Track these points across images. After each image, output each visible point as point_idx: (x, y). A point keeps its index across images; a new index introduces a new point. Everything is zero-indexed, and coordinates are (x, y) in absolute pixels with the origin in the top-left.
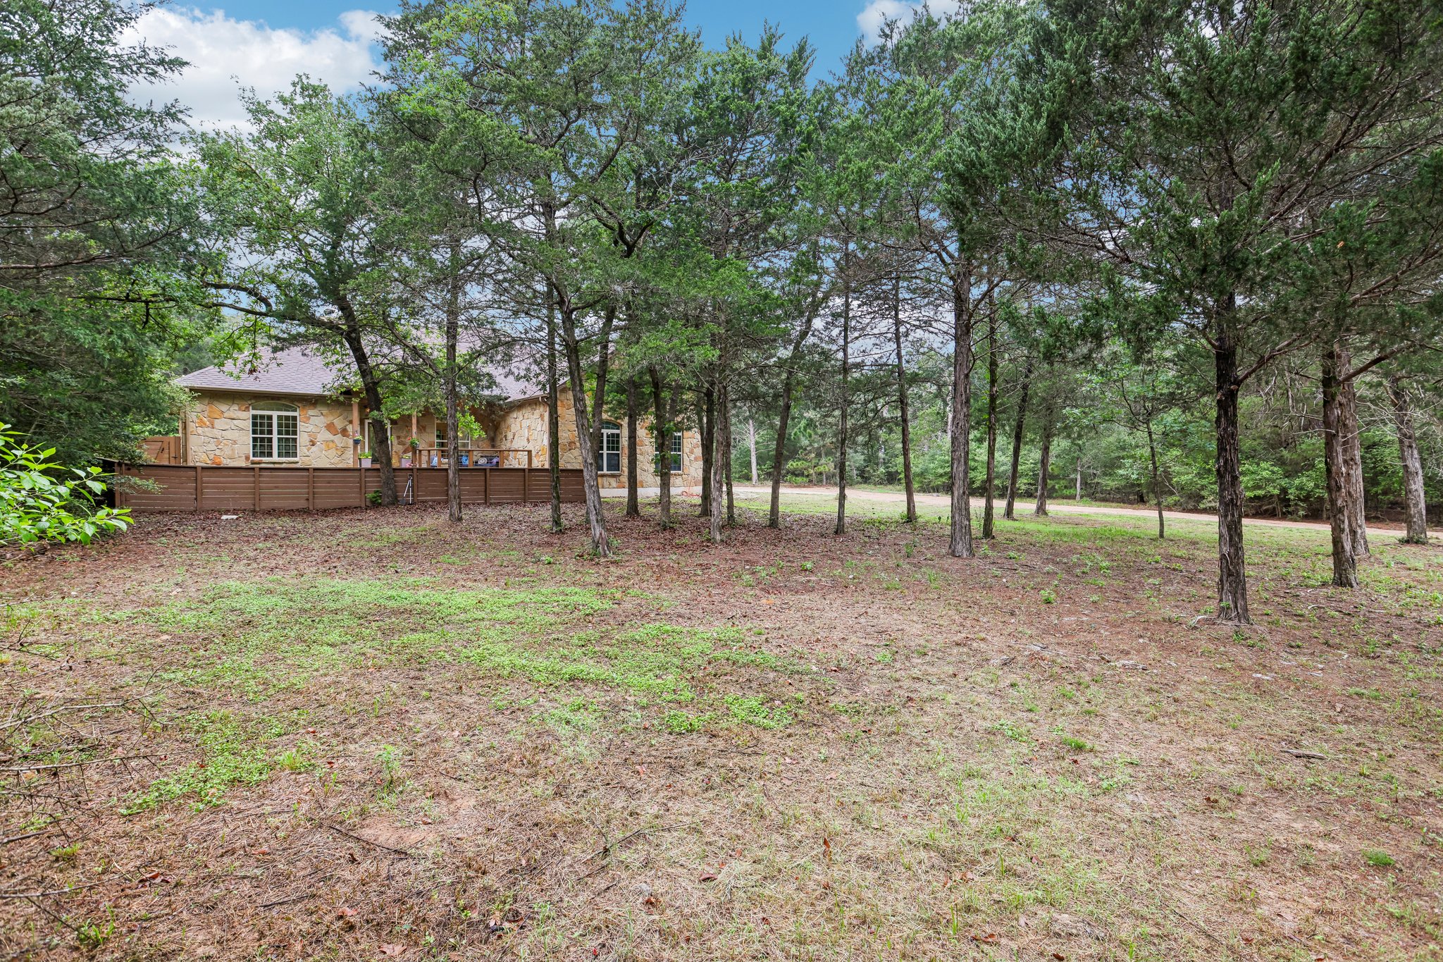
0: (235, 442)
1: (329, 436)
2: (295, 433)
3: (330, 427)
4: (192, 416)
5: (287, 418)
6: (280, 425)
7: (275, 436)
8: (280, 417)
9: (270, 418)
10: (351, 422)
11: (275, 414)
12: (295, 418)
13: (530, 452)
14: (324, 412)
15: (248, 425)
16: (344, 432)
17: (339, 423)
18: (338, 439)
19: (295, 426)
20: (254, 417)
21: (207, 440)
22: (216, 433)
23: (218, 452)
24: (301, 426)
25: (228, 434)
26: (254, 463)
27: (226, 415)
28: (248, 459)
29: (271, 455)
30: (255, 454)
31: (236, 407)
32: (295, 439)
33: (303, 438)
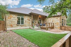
0: (15, 22)
2: (23, 20)
3: (28, 19)
4: (7, 17)
6: (21, 19)
9: (20, 18)
10: (30, 19)
11: (21, 17)
12: (23, 18)
13: (53, 23)
15: (17, 19)
18: (29, 21)
19: (23, 19)
20: (18, 17)
21: (10, 21)
22: (12, 20)
23: (12, 24)
25: (13, 20)
26: (17, 25)
27: (13, 17)
28: (16, 25)
29: (20, 24)
30: (18, 24)
31: (15, 15)
32: (23, 21)
33: (24, 21)
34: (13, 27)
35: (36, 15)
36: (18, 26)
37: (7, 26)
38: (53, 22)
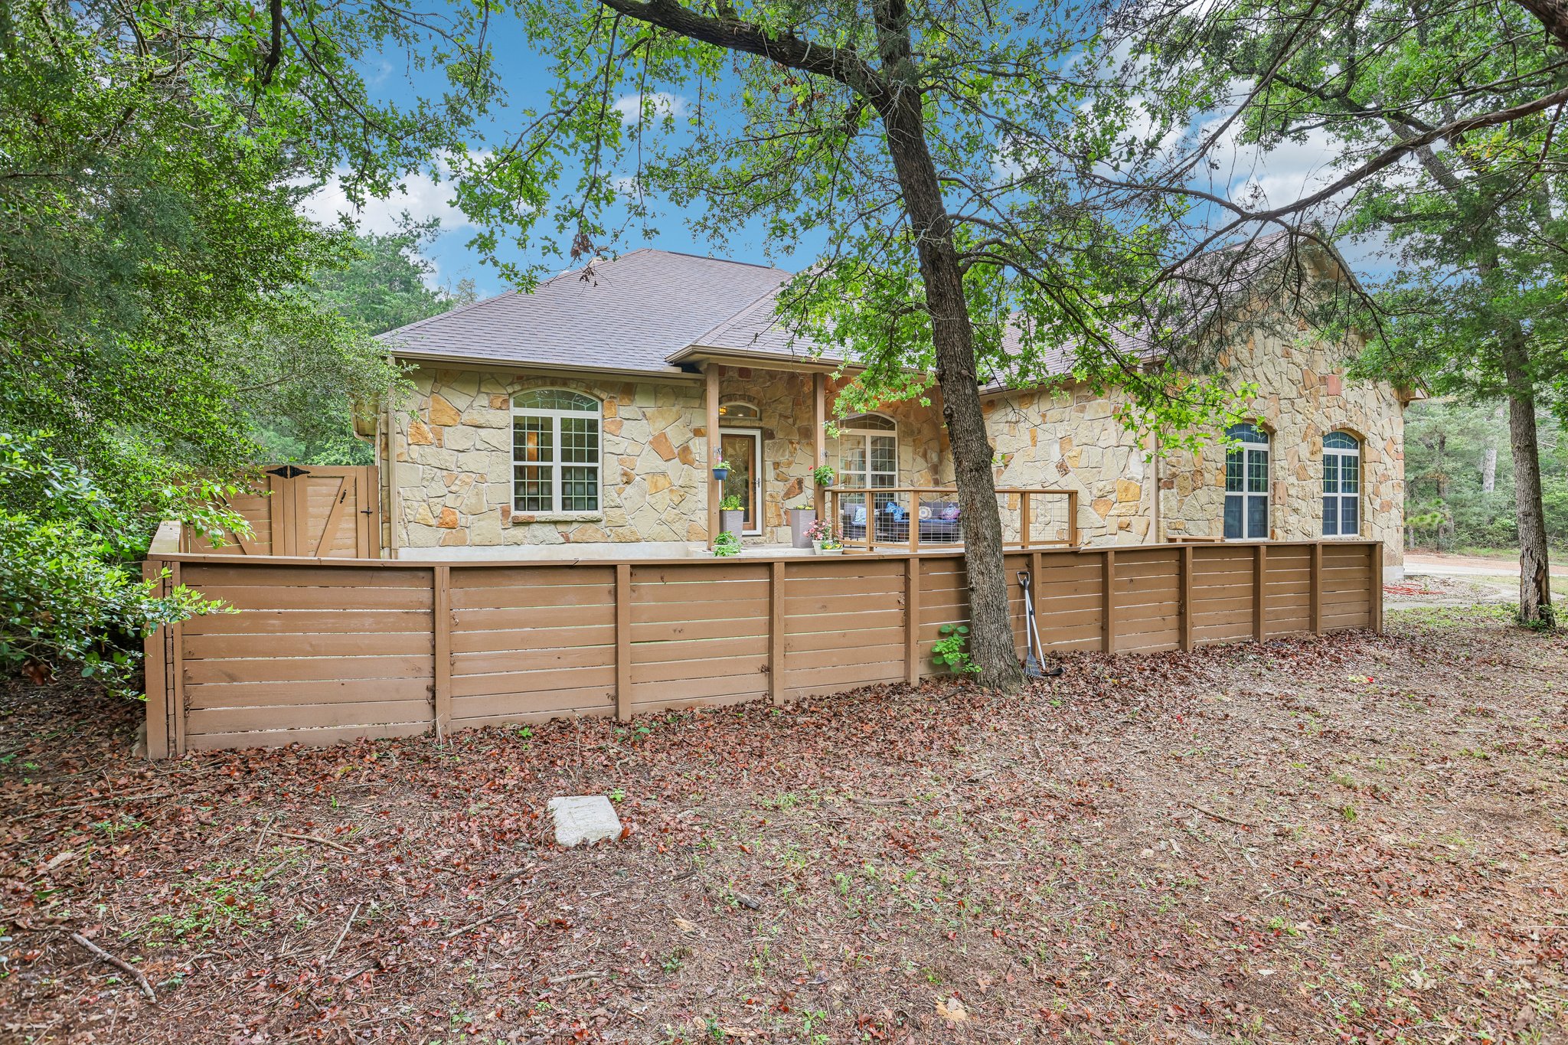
0: (482, 478)
1: (657, 463)
2: (593, 456)
3: (659, 443)
4: (402, 421)
5: (580, 423)
6: (565, 440)
7: (557, 464)
8: (566, 423)
9: (547, 423)
10: (698, 432)
11: (557, 415)
12: (593, 425)
13: (1072, 495)
14: (649, 412)
15: (505, 439)
16: (685, 454)
17: (676, 435)
18: (674, 467)
19: (593, 441)
20: (518, 424)
21: (429, 473)
22: (447, 458)
23: (450, 500)
24: (606, 443)
25: (470, 461)
26: (518, 523)
27: (465, 417)
28: (505, 513)
29: (547, 505)
30: (519, 503)
31: (484, 400)
32: (593, 471)
33: (608, 469)
34: (461, 543)
35: (793, 377)
36: (519, 532)
37: (399, 530)
38: (1070, 482)
